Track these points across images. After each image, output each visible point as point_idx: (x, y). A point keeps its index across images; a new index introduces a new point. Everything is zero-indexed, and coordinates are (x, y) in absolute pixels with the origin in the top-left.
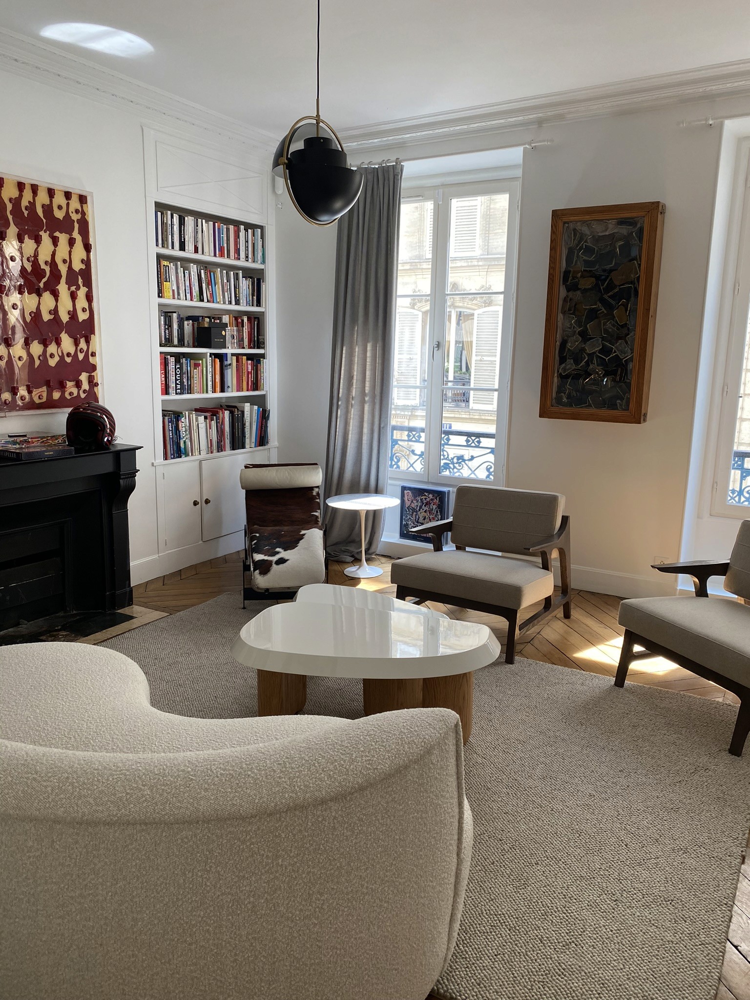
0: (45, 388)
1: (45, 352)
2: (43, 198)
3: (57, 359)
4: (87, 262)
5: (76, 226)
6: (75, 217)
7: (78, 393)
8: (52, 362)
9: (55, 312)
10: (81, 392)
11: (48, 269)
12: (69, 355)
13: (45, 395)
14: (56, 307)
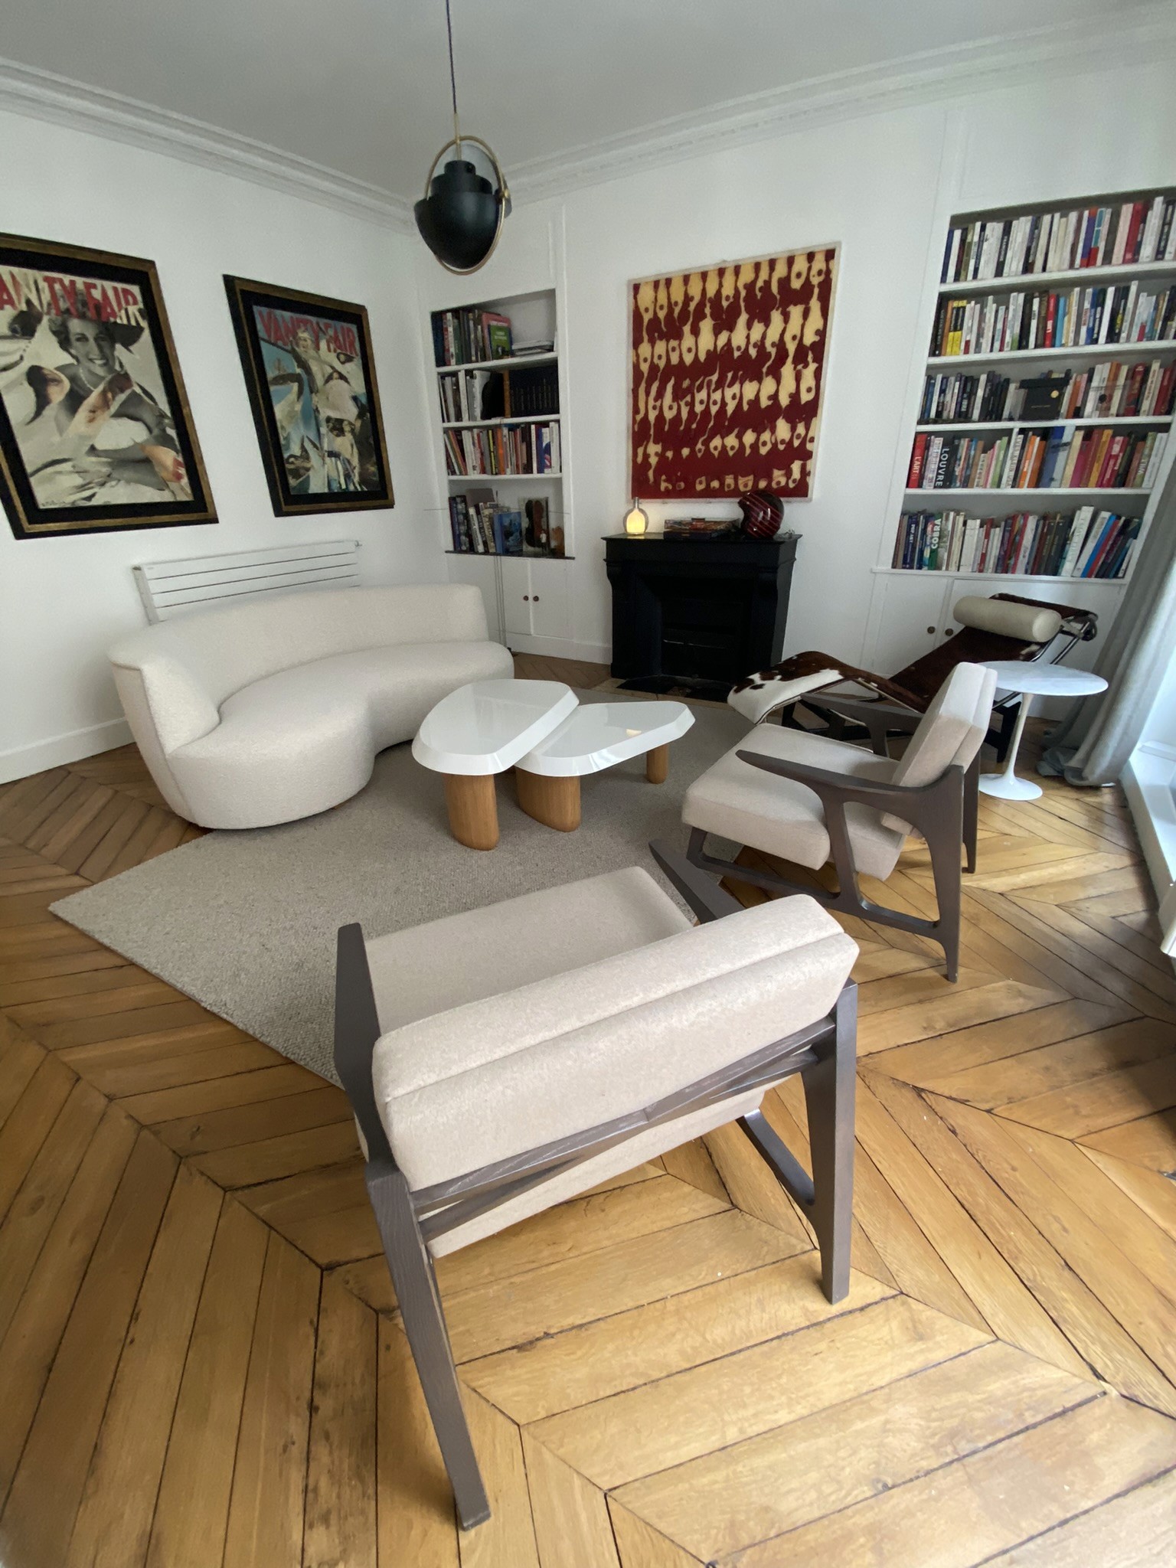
0: (751, 477)
1: (758, 439)
2: (781, 270)
3: (769, 446)
4: (822, 334)
5: (816, 291)
6: (815, 280)
7: (787, 483)
8: (763, 451)
9: (774, 397)
10: (790, 482)
11: (773, 351)
12: (783, 442)
13: (750, 484)
14: (777, 392)
